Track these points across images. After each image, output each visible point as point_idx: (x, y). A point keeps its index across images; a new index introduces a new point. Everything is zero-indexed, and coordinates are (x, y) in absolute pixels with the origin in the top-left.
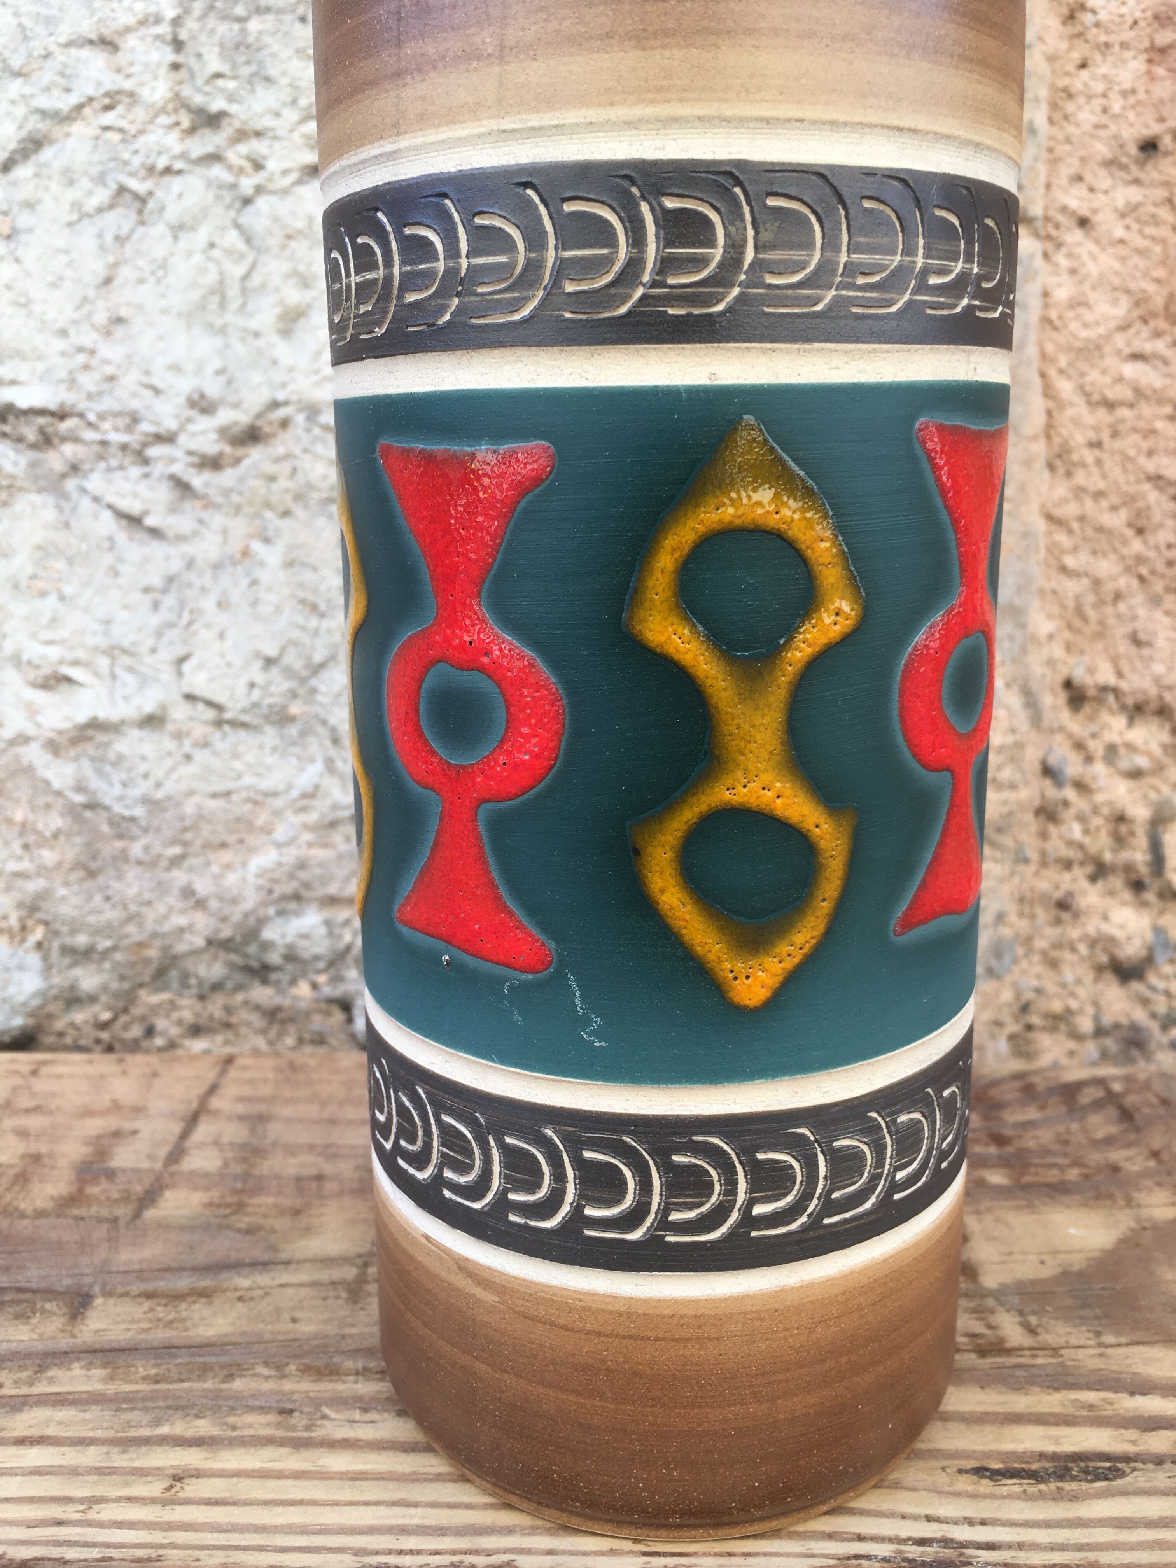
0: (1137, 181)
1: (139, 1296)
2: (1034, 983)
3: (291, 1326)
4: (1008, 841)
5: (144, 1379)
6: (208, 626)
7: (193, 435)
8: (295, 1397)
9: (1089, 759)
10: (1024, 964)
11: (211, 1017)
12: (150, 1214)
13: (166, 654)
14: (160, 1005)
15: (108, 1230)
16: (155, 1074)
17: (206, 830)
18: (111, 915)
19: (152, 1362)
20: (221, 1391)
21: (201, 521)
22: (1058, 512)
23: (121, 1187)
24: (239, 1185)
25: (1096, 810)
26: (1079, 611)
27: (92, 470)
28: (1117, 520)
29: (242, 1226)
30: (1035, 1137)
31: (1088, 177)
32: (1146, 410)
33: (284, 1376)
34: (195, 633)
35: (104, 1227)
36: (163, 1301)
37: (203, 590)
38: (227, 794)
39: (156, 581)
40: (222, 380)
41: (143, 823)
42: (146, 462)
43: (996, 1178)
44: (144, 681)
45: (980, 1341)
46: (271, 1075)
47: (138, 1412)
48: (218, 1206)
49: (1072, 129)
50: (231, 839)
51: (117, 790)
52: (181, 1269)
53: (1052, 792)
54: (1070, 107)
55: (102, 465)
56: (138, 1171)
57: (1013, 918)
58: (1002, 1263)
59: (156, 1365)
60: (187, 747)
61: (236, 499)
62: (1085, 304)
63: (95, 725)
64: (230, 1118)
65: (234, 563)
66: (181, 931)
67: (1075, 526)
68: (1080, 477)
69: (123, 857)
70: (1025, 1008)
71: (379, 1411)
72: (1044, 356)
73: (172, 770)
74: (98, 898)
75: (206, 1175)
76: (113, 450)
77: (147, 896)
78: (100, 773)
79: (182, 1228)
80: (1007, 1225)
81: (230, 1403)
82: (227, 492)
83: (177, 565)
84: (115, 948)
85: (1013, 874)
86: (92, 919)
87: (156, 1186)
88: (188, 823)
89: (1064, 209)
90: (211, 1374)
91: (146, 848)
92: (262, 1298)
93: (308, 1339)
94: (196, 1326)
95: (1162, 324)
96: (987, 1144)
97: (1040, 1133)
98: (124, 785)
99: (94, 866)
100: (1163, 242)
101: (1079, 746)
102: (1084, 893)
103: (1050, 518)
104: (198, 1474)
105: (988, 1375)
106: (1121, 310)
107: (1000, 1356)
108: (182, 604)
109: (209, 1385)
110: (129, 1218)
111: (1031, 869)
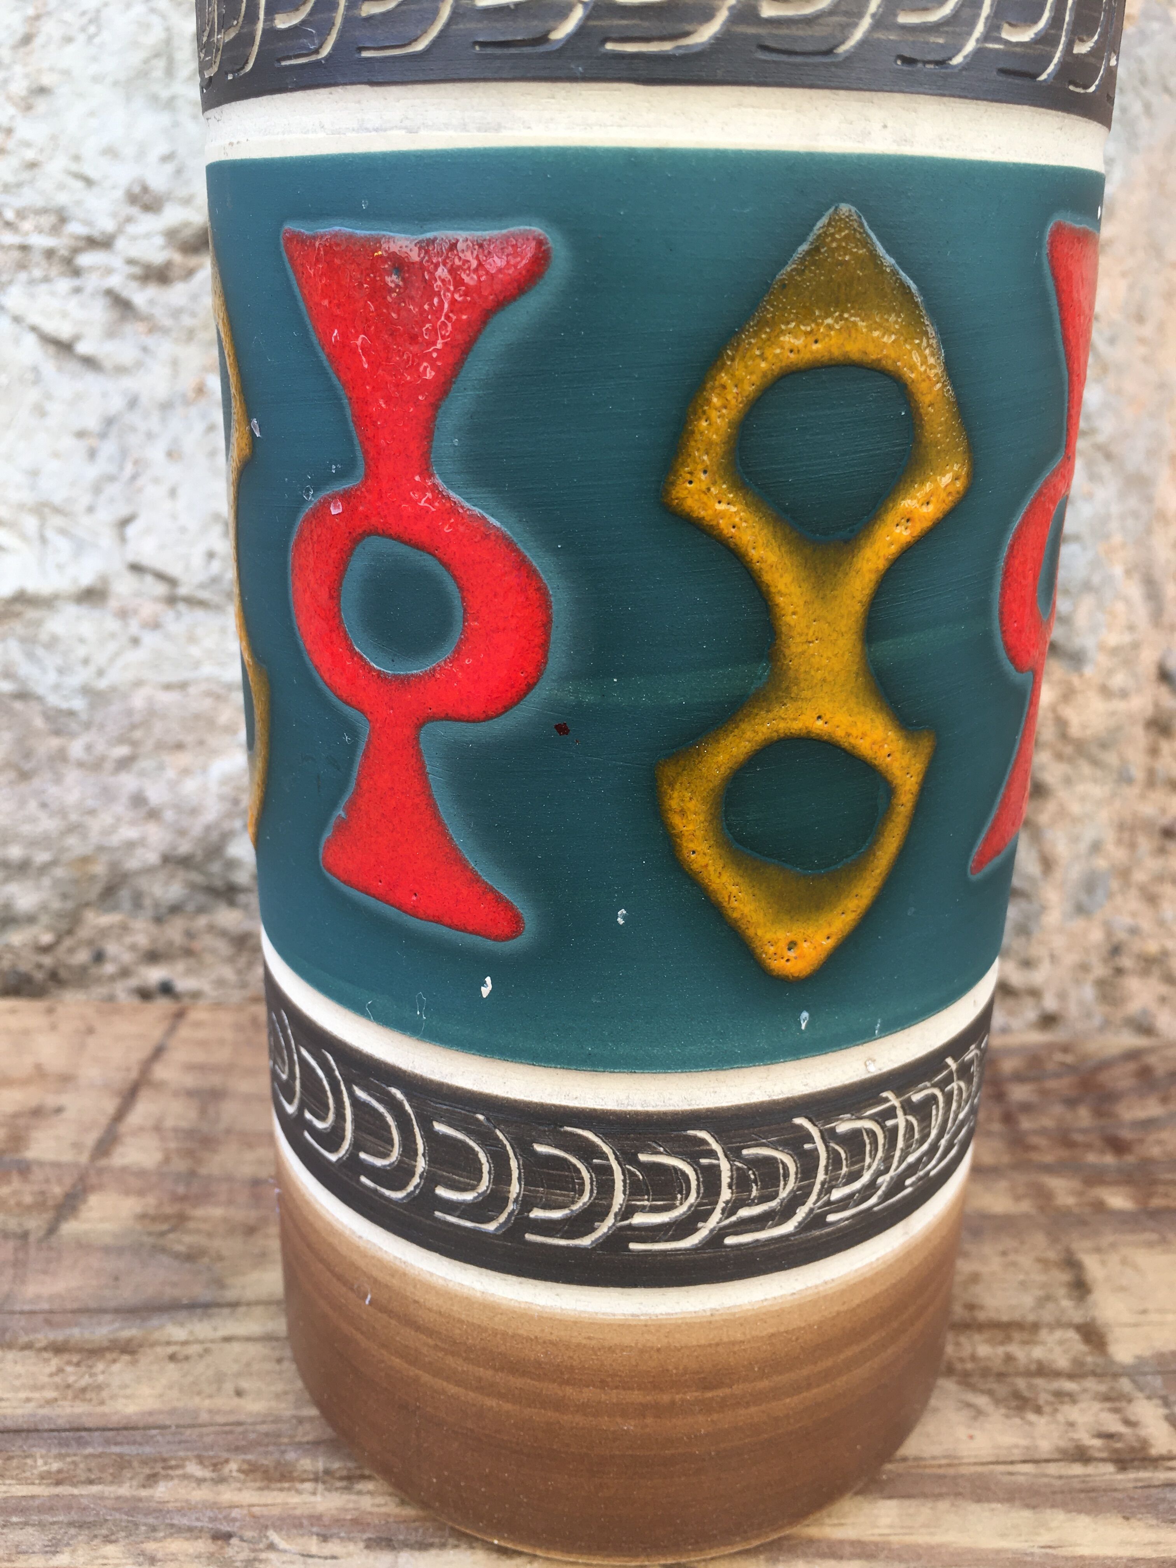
1: (45, 1349)
2: (1129, 921)
3: (236, 1401)
4: (1111, 758)
6: (156, 481)
7: (134, 238)
8: (235, 1513)
10: (1119, 899)
11: (171, 944)
12: (69, 1228)
13: (106, 515)
14: (111, 927)
15: (16, 1250)
16: (90, 1031)
17: (158, 728)
18: (48, 824)
19: (55, 1451)
20: (140, 1500)
21: (145, 349)
23: (36, 1188)
24: (181, 1190)
27: (11, 282)
29: (181, 1248)
30: (1160, 1142)
33: (221, 1480)
34: (140, 490)
35: (11, 1244)
36: (75, 1358)
37: (150, 436)
38: (183, 686)
39: (92, 423)
40: (169, 168)
41: (84, 717)
42: (76, 272)
44: (80, 547)
45: (1119, 1445)
46: (229, 1035)
47: (30, 1530)
48: (154, 1219)
50: (189, 739)
51: (52, 677)
52: (102, 1311)
53: (1168, 701)
55: (23, 276)
56: (56, 1165)
57: (1110, 847)
58: (1136, 1325)
59: (60, 1457)
60: (134, 627)
61: (187, 321)
63: (22, 599)
64: (176, 1094)
65: (187, 402)
66: (131, 845)
69: (61, 757)
70: (1116, 950)
71: (342, 1539)
73: (117, 654)
74: (32, 806)
75: (141, 1173)
76: (37, 257)
77: (90, 803)
78: (31, 656)
79: (107, 1250)
80: (1136, 1268)
81: (151, 1520)
82: (176, 313)
83: (116, 404)
84: (54, 863)
85: (1114, 795)
86: (26, 829)
87: (80, 1187)
88: (137, 718)
90: (127, 1473)
91: (89, 748)
92: (201, 1356)
93: (254, 1424)
94: (113, 1397)
96: (1102, 1152)
97: (1164, 1135)
98: (61, 671)
99: (27, 766)
105: (1132, 1499)
107: (1145, 1468)
108: (124, 452)
109: (125, 1490)
110: (41, 1233)
111: (1136, 790)
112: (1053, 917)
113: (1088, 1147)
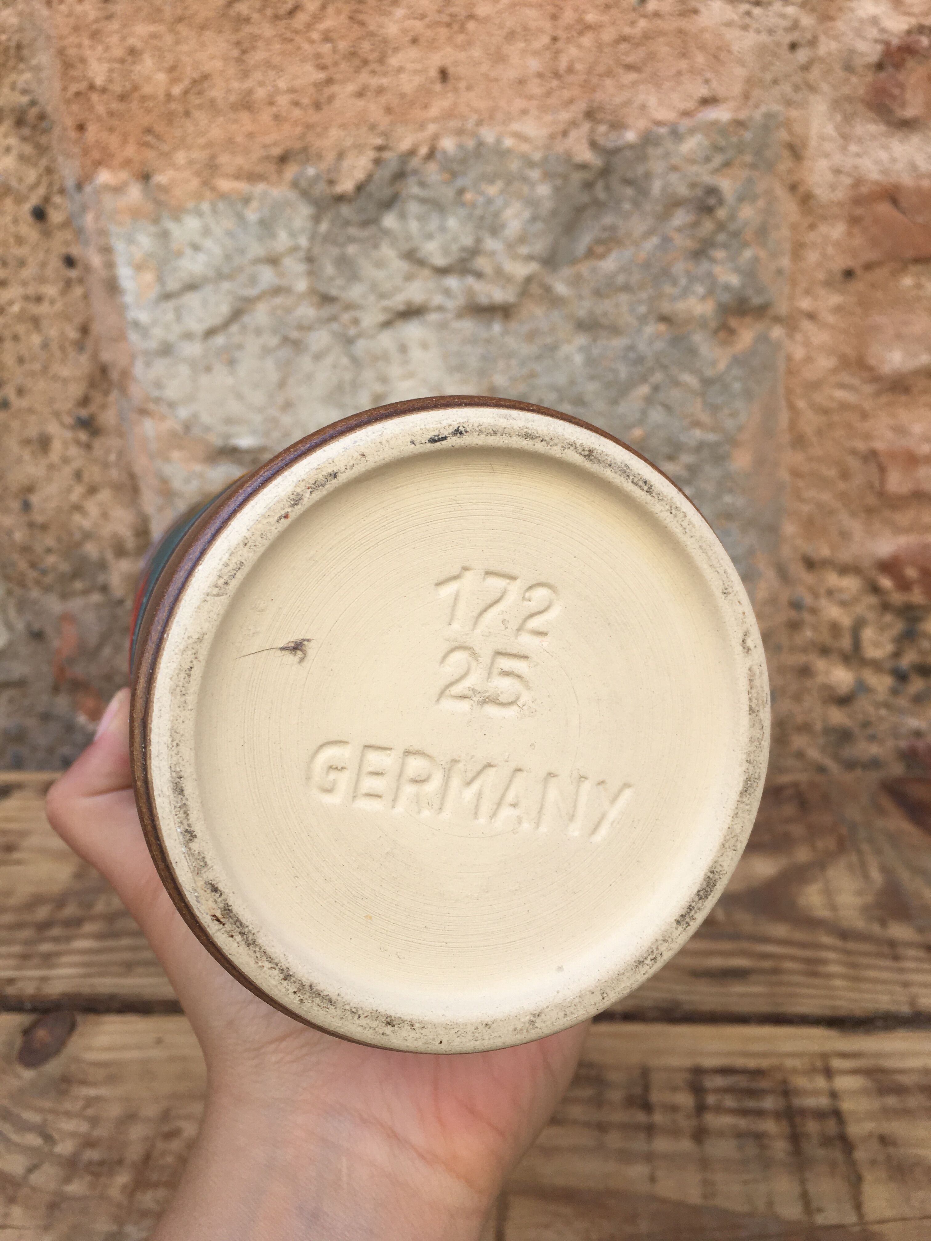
0: (842, 292)
9: (817, 596)
10: (781, 702)
22: (798, 469)
25: (821, 623)
26: (811, 520)
31: (813, 291)
32: (848, 415)
49: (803, 265)
53: (796, 615)
54: (803, 253)
62: (812, 360)
67: (807, 476)
68: (810, 451)
72: (788, 390)
89: (799, 310)
95: (856, 369)
100: (856, 325)
101: (812, 589)
102: (816, 663)
103: (793, 473)
106: (832, 363)
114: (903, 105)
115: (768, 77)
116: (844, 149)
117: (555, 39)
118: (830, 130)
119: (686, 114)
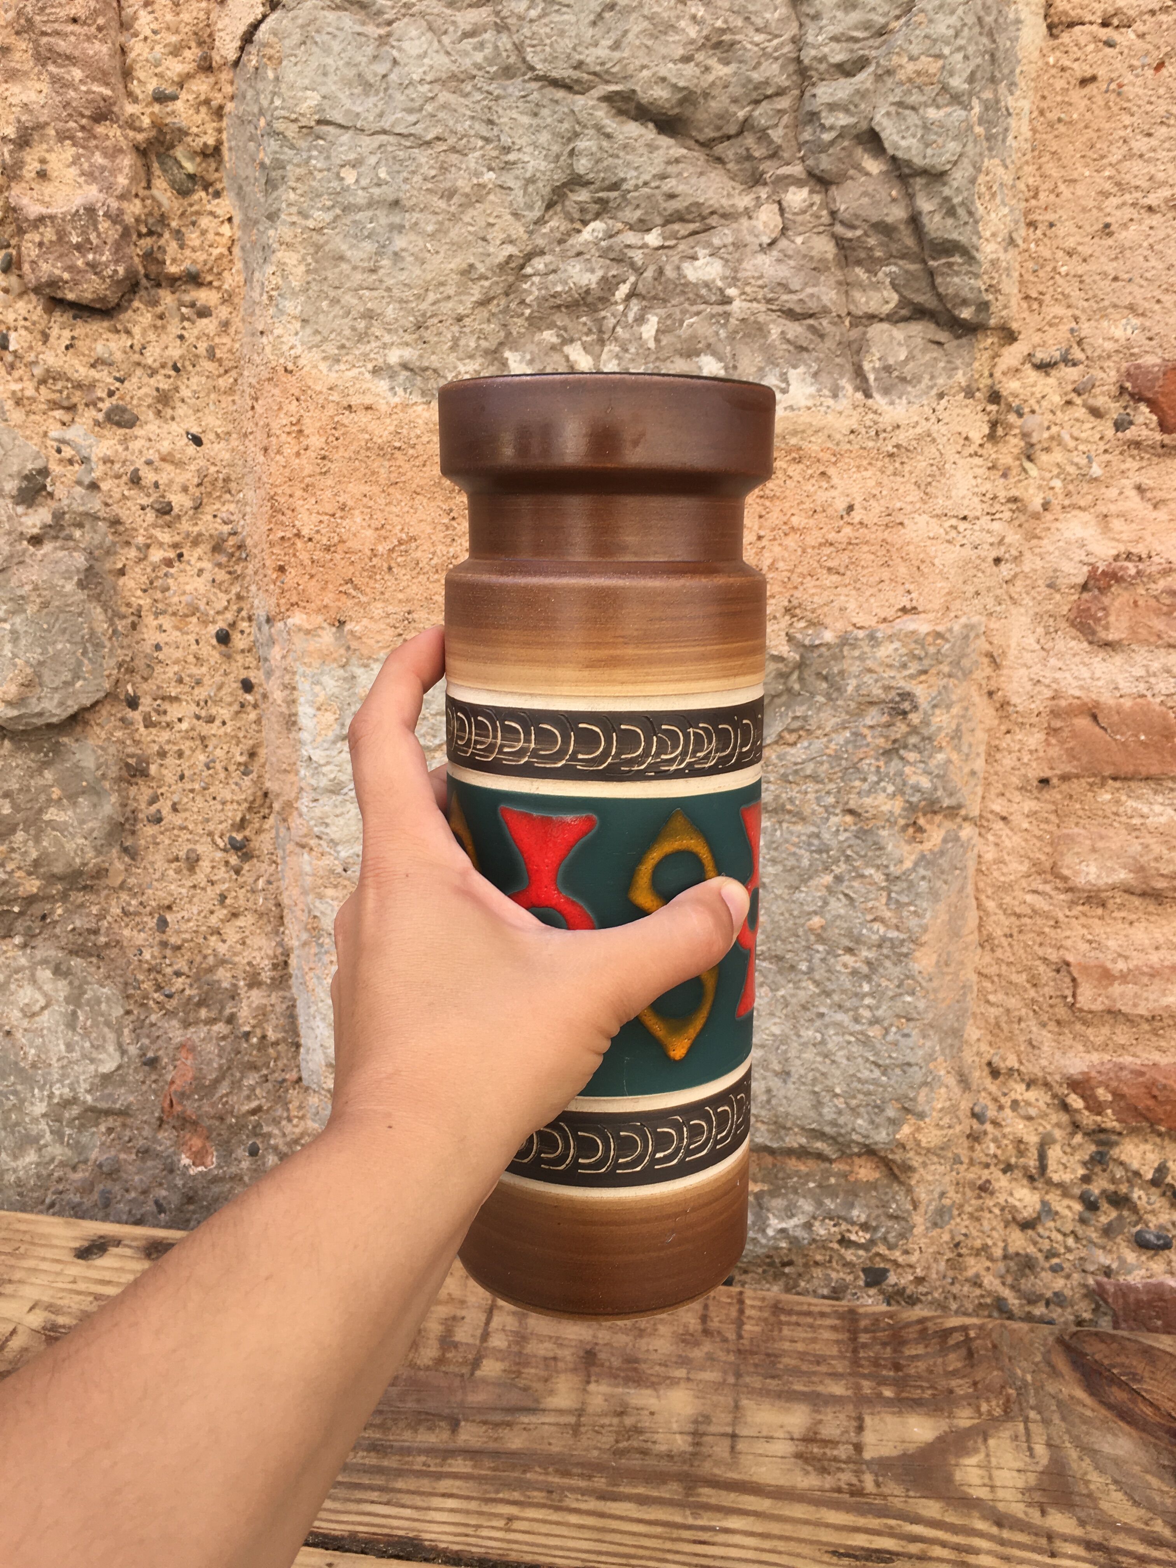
0: (1037, 799)
1: (480, 1422)
2: (964, 1231)
3: (549, 1447)
4: (948, 1154)
5: (489, 1468)
8: (553, 1484)
9: (1001, 1108)
10: (958, 1220)
12: (478, 1373)
15: (460, 1382)
19: (491, 1460)
20: (522, 1478)
22: (985, 971)
23: (462, 1354)
24: (517, 1359)
25: (1004, 1136)
26: (998, 1025)
28: (1021, 979)
29: (521, 1385)
30: (916, 1367)
31: (1008, 795)
32: (1039, 921)
33: (547, 1473)
35: (458, 1379)
36: (491, 1427)
43: (888, 1393)
45: (853, 1488)
47: (489, 1485)
48: (509, 1372)
49: (998, 768)
52: (497, 1409)
53: (976, 1125)
54: (998, 756)
56: (468, 1345)
57: (951, 1194)
58: (876, 1444)
59: (493, 1462)
62: (1003, 862)
67: (996, 979)
68: (999, 953)
70: (957, 1245)
71: (590, 1495)
72: (977, 890)
75: (501, 1351)
79: (494, 1384)
80: (885, 1422)
81: (526, 1485)
87: (479, 1355)
89: (992, 812)
90: (516, 1469)
92: (534, 1429)
93: (556, 1455)
94: (507, 1442)
95: (1049, 877)
96: (890, 1370)
97: (920, 1364)
100: (1051, 833)
101: (995, 1100)
102: (998, 1180)
103: (980, 974)
104: (518, 1518)
105: (851, 1506)
106: (1024, 868)
107: (860, 1497)
109: (516, 1474)
110: (468, 1375)
111: (965, 1166)
112: (918, 1230)
113: (885, 1367)
114: (1106, 628)
115: (970, 589)
116: (1044, 661)
117: (760, 538)
118: (1031, 641)
119: (885, 620)
